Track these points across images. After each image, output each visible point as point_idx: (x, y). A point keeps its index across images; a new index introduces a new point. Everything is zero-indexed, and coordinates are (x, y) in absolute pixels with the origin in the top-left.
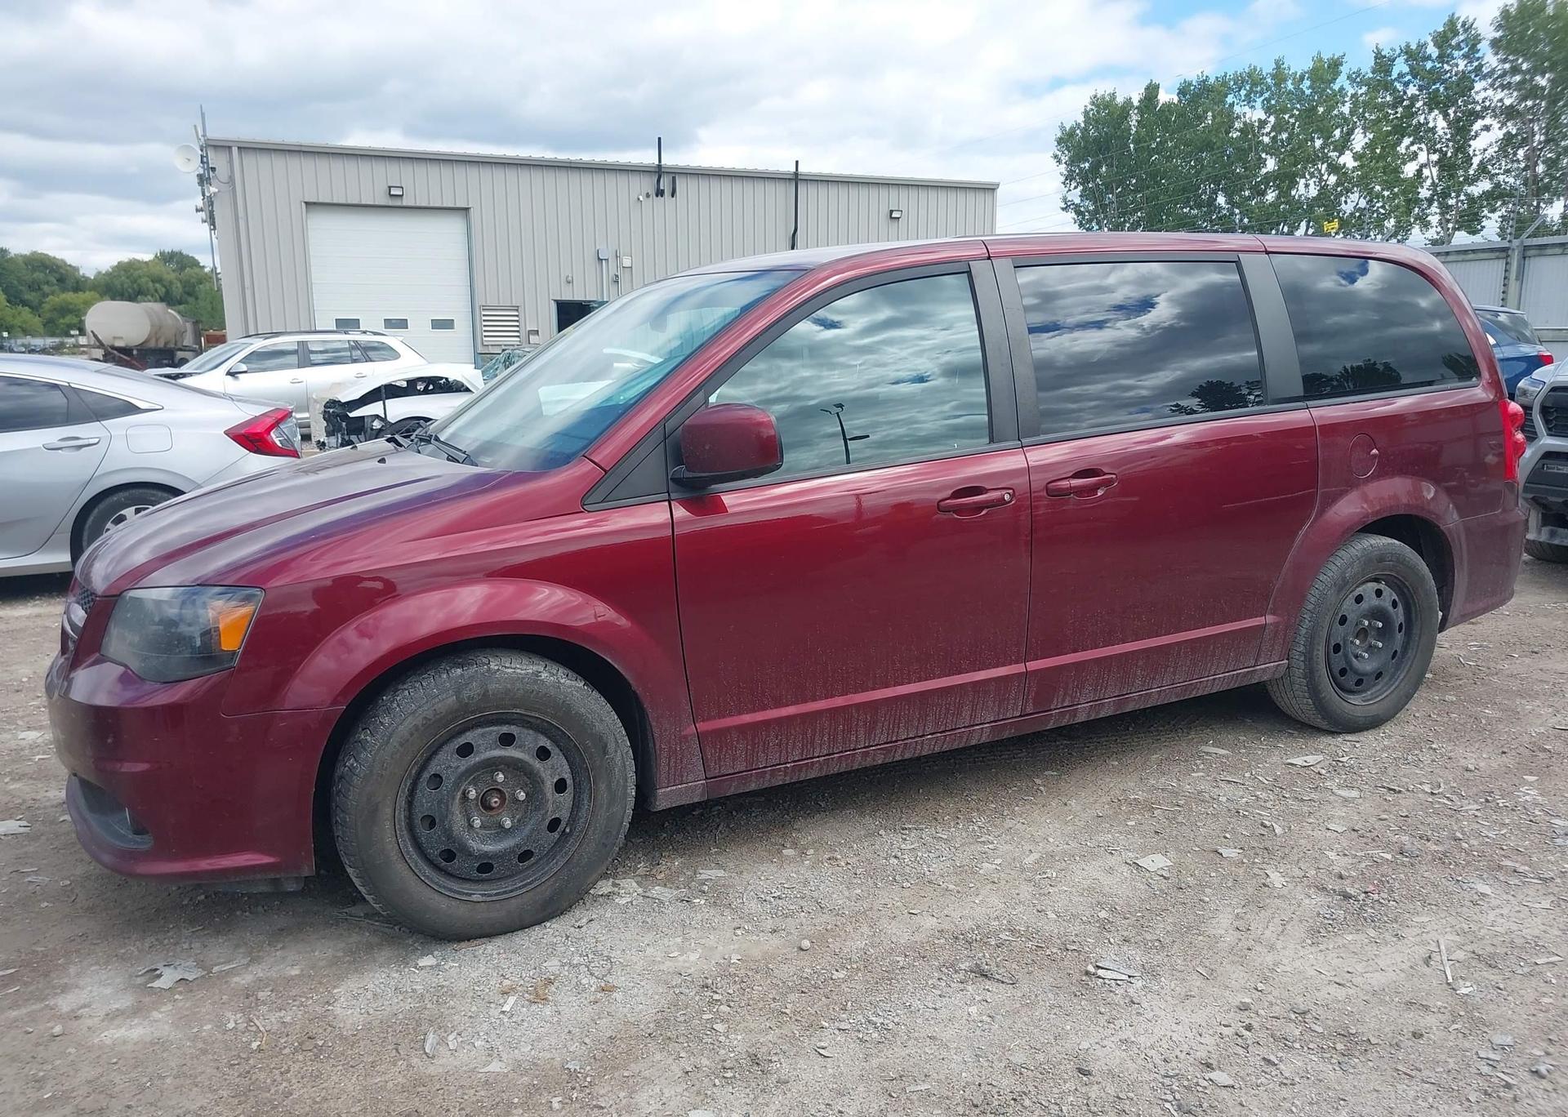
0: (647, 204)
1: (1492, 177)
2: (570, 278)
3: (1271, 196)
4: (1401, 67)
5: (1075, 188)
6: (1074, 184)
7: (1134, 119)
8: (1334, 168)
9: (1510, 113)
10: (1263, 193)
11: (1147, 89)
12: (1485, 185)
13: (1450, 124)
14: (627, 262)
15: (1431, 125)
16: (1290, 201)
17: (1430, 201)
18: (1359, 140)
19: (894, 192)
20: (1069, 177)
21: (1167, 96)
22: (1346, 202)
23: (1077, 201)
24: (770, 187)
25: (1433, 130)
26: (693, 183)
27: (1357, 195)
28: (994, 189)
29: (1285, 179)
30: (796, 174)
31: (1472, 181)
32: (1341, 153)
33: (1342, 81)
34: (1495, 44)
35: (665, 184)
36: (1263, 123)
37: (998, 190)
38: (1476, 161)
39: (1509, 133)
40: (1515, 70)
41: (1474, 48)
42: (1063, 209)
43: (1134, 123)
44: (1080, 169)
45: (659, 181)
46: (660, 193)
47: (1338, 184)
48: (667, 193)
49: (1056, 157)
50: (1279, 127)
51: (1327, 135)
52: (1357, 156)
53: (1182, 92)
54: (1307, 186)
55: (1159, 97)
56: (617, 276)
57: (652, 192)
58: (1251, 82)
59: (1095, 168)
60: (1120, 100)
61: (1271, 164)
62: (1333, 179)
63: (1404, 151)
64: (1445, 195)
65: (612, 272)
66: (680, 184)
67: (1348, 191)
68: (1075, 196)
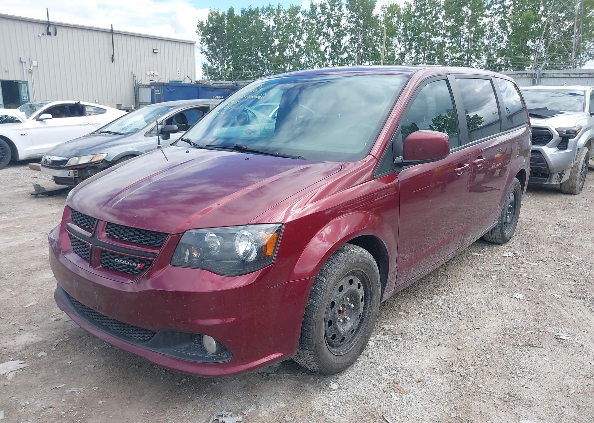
0: (43, 38)
1: (348, 52)
2: (7, 70)
3: (277, 54)
4: (319, 10)
5: (206, 45)
6: (204, 44)
7: (226, 21)
8: (298, 46)
9: (352, 31)
10: (274, 52)
11: (230, 9)
12: (345, 55)
13: (335, 33)
14: (35, 64)
15: (328, 33)
16: (284, 57)
17: (329, 60)
18: (305, 36)
19: (154, 42)
20: (202, 40)
21: (237, 12)
22: (302, 59)
23: (207, 50)
24: (100, 35)
25: (329, 35)
26: (64, 30)
27: (305, 56)
28: (193, 44)
29: (282, 48)
30: (112, 30)
31: (342, 53)
32: (300, 40)
33: (299, 15)
34: (347, 6)
35: (51, 29)
36: (273, 27)
37: (195, 44)
38: (343, 47)
39: (352, 38)
40: (353, 16)
41: (340, 7)
42: (201, 53)
43: (226, 22)
44: (207, 38)
45: (48, 28)
46: (49, 33)
47: (299, 52)
48: (53, 33)
49: (197, 32)
50: (278, 30)
51: (295, 34)
52: (304, 42)
53: (243, 12)
54: (289, 51)
55: (234, 13)
56: (30, 70)
57: (45, 32)
58: (269, 11)
59: (212, 38)
60: (221, 13)
61: (276, 42)
62: (297, 50)
63: (319, 42)
64: (334, 58)
65: (28, 68)
66: (59, 30)
67: (302, 54)
68: (205, 48)
